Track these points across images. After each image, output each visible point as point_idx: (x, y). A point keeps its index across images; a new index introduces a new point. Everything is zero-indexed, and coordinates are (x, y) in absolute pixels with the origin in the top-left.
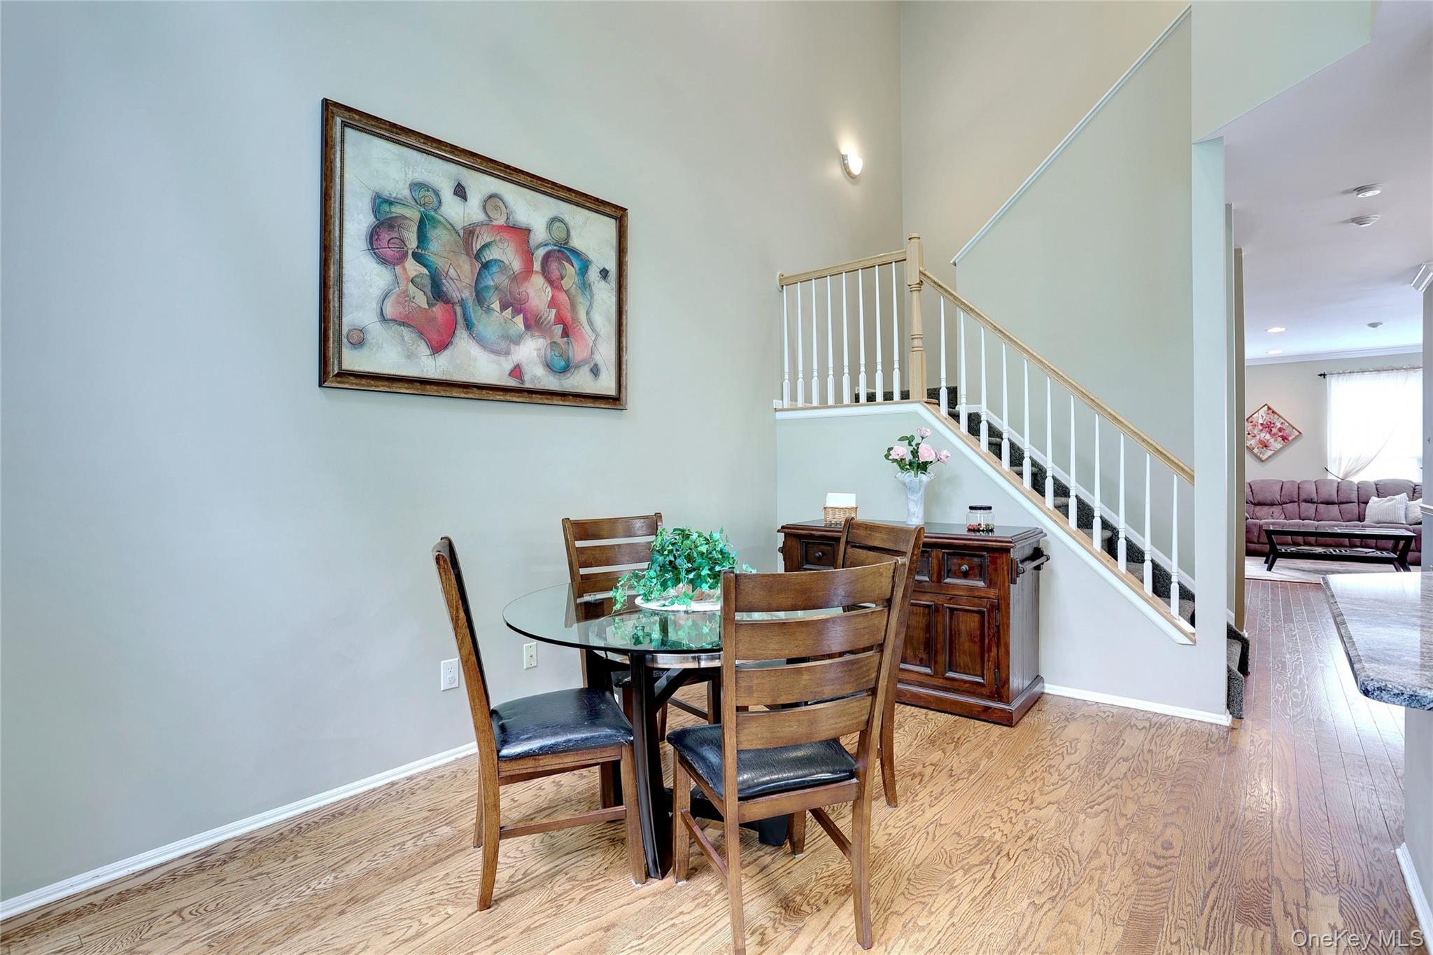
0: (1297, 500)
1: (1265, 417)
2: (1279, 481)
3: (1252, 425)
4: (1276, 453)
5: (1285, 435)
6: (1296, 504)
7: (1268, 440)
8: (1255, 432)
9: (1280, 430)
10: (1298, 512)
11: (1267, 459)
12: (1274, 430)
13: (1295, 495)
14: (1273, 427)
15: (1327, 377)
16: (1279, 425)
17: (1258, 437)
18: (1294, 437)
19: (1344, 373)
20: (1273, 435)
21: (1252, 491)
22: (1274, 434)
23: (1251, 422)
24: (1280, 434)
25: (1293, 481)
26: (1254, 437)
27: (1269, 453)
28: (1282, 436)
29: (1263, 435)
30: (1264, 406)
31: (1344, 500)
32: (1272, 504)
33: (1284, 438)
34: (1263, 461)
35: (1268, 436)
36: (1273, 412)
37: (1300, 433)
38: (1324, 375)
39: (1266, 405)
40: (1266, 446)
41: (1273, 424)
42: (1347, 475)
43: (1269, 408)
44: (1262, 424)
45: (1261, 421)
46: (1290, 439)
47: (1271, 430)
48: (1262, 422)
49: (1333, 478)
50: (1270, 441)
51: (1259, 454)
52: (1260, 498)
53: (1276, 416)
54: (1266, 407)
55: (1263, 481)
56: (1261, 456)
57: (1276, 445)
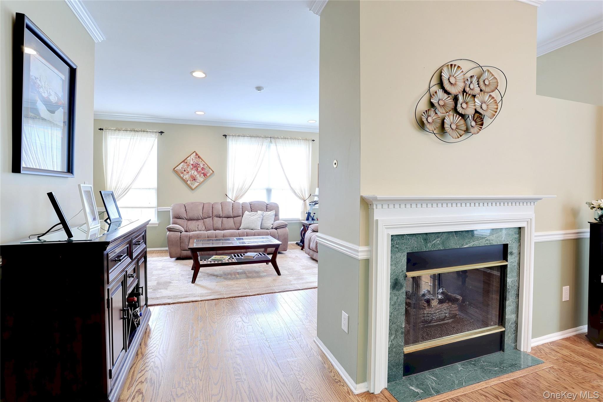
0: (211, 216)
1: (194, 160)
2: (202, 203)
3: (187, 165)
4: (201, 184)
5: (205, 173)
6: (211, 218)
7: (196, 176)
8: (189, 170)
9: (203, 169)
10: (212, 224)
11: (195, 188)
12: (199, 169)
13: (211, 213)
14: (198, 167)
15: (227, 137)
16: (202, 166)
17: (190, 173)
18: (210, 174)
19: (235, 136)
20: (199, 172)
21: (186, 210)
22: (200, 172)
23: (186, 163)
24: (203, 172)
25: (209, 203)
26: (188, 173)
27: (197, 184)
28: (203, 173)
29: (193, 172)
30: (194, 152)
31: (236, 215)
32: (198, 219)
33: (205, 175)
34: (192, 189)
35: (196, 173)
36: (199, 157)
37: (213, 171)
38: (225, 136)
39: (195, 152)
40: (195, 180)
41: (199, 165)
42: (237, 198)
43: (197, 154)
44: (192, 165)
45: (192, 163)
46: (208, 175)
47: (198, 169)
48: (193, 163)
49: (230, 200)
50: (197, 176)
51: (190, 185)
52: (191, 215)
53: (200, 159)
54: (194, 154)
55: (192, 203)
56: (192, 186)
57: (200, 179)
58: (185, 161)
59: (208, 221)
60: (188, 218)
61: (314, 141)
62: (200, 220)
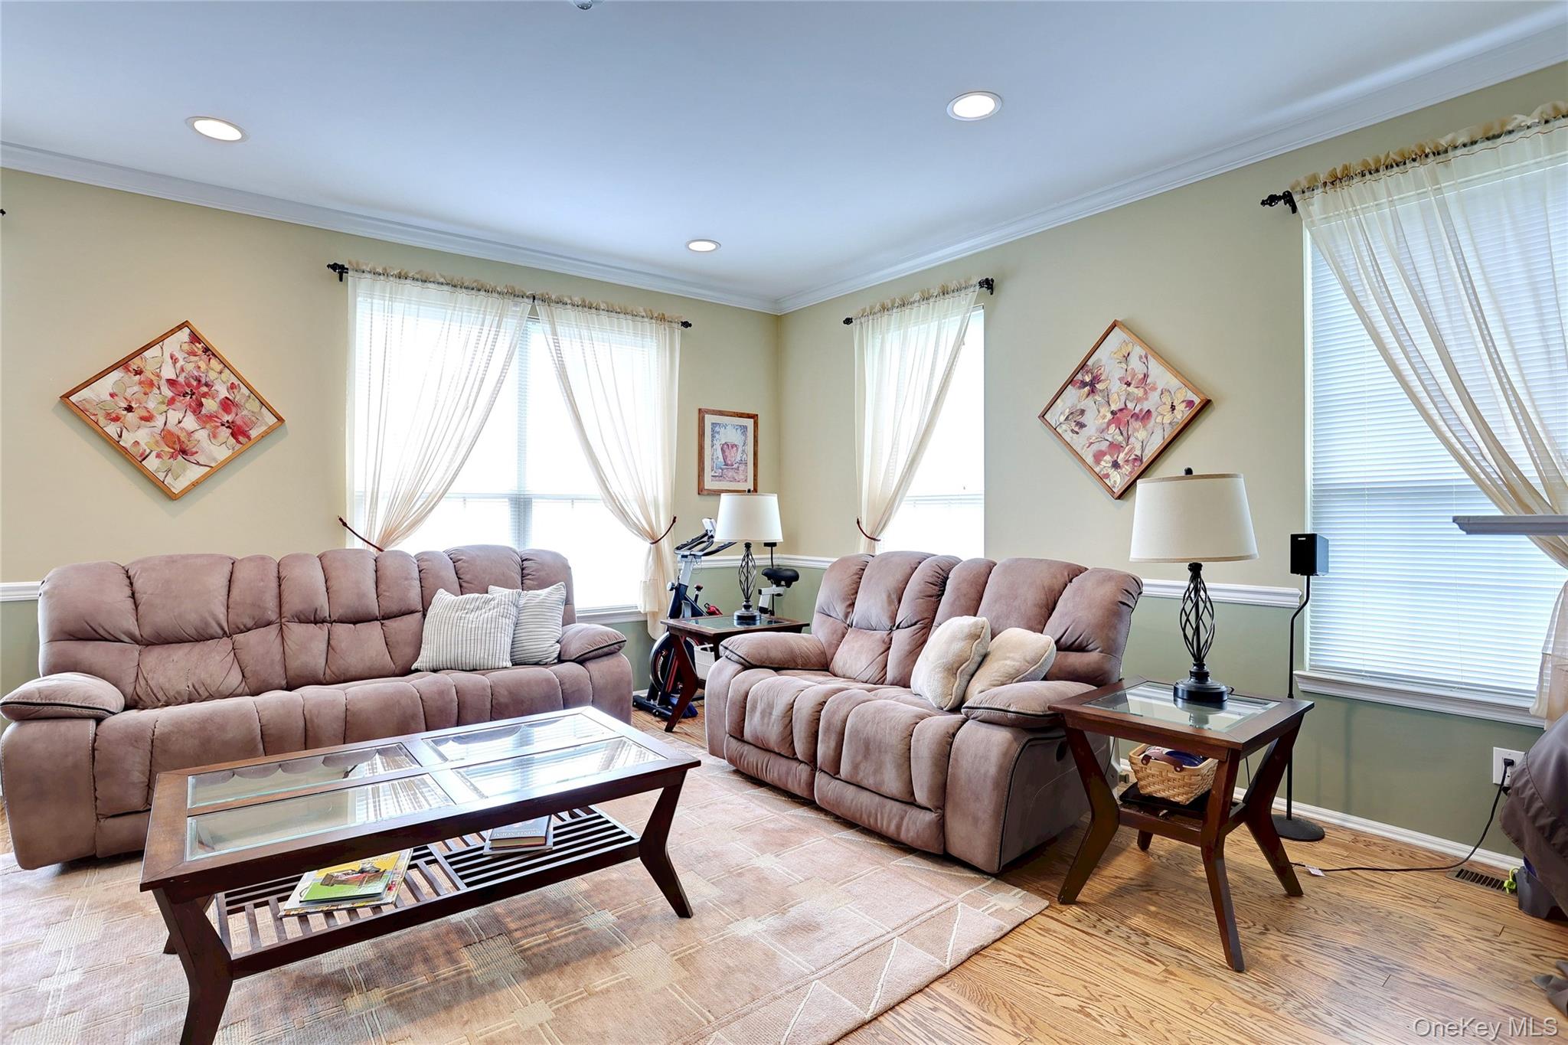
0: (273, 615)
1: (181, 363)
2: (222, 558)
3: (140, 383)
4: (215, 471)
5: (239, 422)
6: (273, 630)
7: (190, 434)
8: (151, 404)
9: (227, 405)
10: (278, 657)
11: (186, 491)
12: (210, 405)
13: (271, 603)
14: (205, 395)
15: (350, 277)
16: (223, 392)
17: (159, 422)
18: (264, 428)
19: (385, 274)
20: (206, 420)
21: (133, 596)
22: (210, 417)
23: (139, 372)
24: (227, 418)
25: (263, 558)
26: (148, 418)
27: (194, 473)
28: (230, 425)
29: (174, 416)
30: (180, 327)
31: (394, 608)
32: (201, 637)
33: (238, 432)
34: (171, 496)
35: (190, 422)
36: (206, 350)
37: (280, 419)
38: (340, 270)
39: (185, 324)
40: (184, 452)
41: (207, 385)
42: (389, 535)
43: (195, 338)
44: (172, 383)
45: (168, 372)
46: (254, 433)
47: (201, 405)
48: (173, 377)
49: (359, 544)
50: (197, 435)
51: (161, 476)
52: (161, 617)
53: (214, 362)
54: (184, 335)
55: (171, 561)
56: (169, 481)
57: (215, 448)
58: (135, 364)
59: (260, 644)
60: (147, 632)
61: (690, 325)
62: (212, 638)
